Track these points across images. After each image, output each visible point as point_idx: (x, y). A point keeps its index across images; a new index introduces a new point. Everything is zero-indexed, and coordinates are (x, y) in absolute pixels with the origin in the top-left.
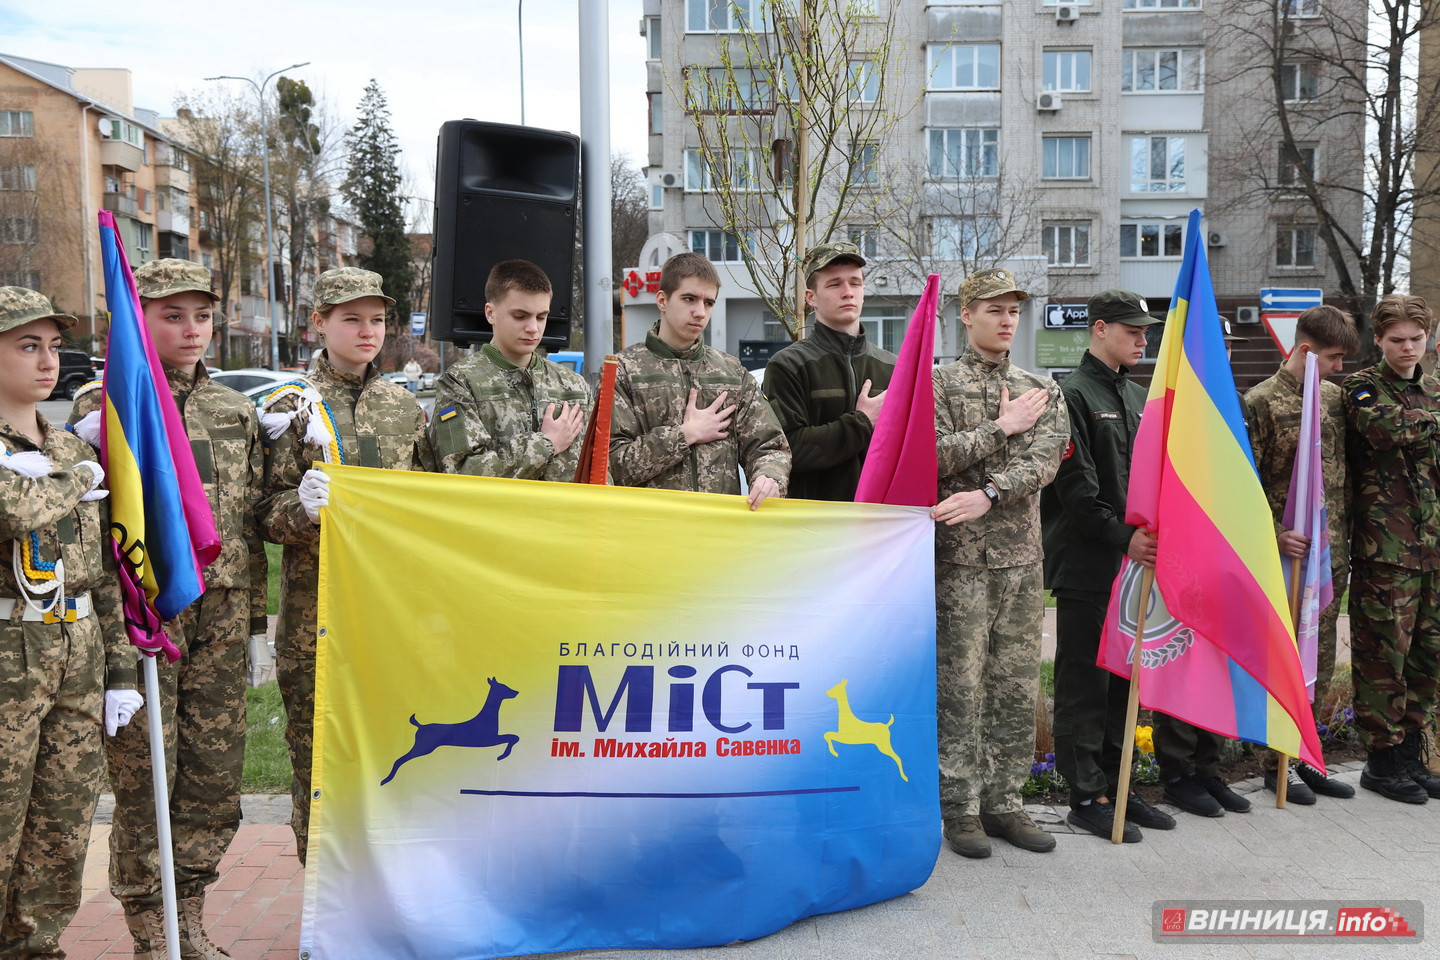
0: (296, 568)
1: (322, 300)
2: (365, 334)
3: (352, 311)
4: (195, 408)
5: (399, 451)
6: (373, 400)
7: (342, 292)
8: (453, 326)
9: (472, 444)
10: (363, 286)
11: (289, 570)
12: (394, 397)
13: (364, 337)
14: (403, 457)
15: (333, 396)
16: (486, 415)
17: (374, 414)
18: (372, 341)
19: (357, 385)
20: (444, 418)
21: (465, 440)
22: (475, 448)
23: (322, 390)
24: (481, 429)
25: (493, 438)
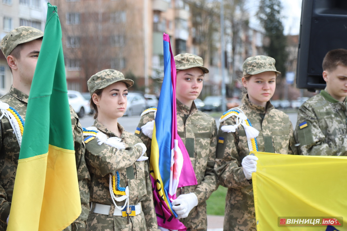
0: (234, 198)
1: (246, 72)
2: (265, 88)
3: (259, 78)
4: (190, 123)
5: (282, 143)
6: (270, 119)
7: (255, 68)
8: (307, 82)
9: (315, 140)
10: (265, 65)
11: (231, 199)
12: (279, 117)
13: (265, 90)
14: (284, 146)
15: (252, 117)
16: (322, 126)
17: (270, 125)
18: (269, 92)
19: (263, 112)
20: (301, 127)
21: (311, 138)
22: (317, 142)
23: (247, 114)
24: (320, 133)
25: (326, 137)
